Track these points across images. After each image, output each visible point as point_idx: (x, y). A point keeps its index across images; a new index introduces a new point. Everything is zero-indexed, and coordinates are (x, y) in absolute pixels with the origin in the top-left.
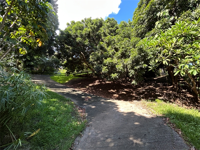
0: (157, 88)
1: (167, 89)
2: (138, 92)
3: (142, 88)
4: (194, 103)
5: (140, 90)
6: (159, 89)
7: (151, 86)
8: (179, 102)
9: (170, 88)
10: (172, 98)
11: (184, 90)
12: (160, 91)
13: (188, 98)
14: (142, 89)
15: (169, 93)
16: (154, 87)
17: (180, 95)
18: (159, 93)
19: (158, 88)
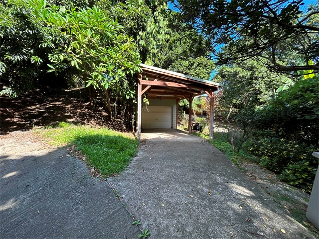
0: (67, 105)
1: (82, 107)
2: (28, 113)
3: (38, 106)
4: (107, 122)
5: (33, 110)
6: (71, 107)
7: (57, 103)
8: (93, 122)
9: (85, 105)
10: (86, 119)
11: (100, 108)
12: (71, 110)
13: (103, 116)
14: (37, 108)
15: (84, 113)
16: (63, 103)
17: (95, 114)
18: (71, 113)
19: (69, 106)
